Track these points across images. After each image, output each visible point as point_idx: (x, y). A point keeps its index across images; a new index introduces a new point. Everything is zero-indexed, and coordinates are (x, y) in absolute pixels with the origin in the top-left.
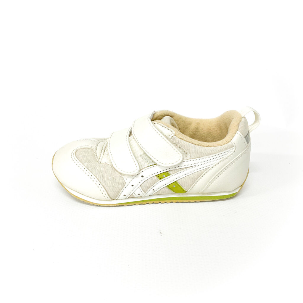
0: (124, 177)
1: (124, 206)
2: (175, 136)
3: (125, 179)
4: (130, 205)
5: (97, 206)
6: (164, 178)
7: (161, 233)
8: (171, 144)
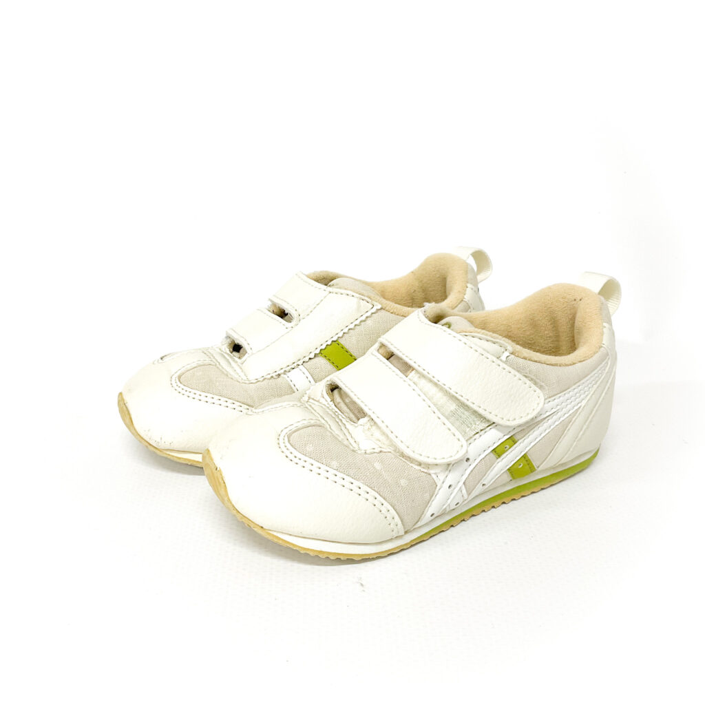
0: (431, 472)
1: (424, 541)
2: (513, 356)
3: (434, 476)
4: (434, 536)
5: (373, 559)
6: (507, 450)
7: (362, 585)
8: (517, 373)
